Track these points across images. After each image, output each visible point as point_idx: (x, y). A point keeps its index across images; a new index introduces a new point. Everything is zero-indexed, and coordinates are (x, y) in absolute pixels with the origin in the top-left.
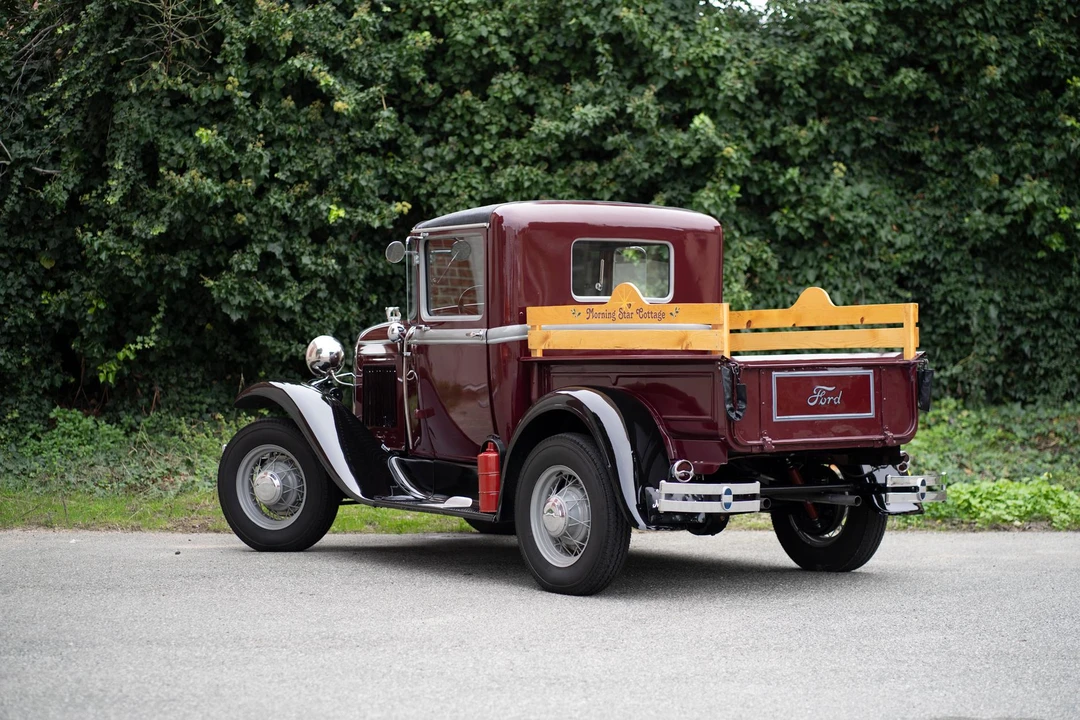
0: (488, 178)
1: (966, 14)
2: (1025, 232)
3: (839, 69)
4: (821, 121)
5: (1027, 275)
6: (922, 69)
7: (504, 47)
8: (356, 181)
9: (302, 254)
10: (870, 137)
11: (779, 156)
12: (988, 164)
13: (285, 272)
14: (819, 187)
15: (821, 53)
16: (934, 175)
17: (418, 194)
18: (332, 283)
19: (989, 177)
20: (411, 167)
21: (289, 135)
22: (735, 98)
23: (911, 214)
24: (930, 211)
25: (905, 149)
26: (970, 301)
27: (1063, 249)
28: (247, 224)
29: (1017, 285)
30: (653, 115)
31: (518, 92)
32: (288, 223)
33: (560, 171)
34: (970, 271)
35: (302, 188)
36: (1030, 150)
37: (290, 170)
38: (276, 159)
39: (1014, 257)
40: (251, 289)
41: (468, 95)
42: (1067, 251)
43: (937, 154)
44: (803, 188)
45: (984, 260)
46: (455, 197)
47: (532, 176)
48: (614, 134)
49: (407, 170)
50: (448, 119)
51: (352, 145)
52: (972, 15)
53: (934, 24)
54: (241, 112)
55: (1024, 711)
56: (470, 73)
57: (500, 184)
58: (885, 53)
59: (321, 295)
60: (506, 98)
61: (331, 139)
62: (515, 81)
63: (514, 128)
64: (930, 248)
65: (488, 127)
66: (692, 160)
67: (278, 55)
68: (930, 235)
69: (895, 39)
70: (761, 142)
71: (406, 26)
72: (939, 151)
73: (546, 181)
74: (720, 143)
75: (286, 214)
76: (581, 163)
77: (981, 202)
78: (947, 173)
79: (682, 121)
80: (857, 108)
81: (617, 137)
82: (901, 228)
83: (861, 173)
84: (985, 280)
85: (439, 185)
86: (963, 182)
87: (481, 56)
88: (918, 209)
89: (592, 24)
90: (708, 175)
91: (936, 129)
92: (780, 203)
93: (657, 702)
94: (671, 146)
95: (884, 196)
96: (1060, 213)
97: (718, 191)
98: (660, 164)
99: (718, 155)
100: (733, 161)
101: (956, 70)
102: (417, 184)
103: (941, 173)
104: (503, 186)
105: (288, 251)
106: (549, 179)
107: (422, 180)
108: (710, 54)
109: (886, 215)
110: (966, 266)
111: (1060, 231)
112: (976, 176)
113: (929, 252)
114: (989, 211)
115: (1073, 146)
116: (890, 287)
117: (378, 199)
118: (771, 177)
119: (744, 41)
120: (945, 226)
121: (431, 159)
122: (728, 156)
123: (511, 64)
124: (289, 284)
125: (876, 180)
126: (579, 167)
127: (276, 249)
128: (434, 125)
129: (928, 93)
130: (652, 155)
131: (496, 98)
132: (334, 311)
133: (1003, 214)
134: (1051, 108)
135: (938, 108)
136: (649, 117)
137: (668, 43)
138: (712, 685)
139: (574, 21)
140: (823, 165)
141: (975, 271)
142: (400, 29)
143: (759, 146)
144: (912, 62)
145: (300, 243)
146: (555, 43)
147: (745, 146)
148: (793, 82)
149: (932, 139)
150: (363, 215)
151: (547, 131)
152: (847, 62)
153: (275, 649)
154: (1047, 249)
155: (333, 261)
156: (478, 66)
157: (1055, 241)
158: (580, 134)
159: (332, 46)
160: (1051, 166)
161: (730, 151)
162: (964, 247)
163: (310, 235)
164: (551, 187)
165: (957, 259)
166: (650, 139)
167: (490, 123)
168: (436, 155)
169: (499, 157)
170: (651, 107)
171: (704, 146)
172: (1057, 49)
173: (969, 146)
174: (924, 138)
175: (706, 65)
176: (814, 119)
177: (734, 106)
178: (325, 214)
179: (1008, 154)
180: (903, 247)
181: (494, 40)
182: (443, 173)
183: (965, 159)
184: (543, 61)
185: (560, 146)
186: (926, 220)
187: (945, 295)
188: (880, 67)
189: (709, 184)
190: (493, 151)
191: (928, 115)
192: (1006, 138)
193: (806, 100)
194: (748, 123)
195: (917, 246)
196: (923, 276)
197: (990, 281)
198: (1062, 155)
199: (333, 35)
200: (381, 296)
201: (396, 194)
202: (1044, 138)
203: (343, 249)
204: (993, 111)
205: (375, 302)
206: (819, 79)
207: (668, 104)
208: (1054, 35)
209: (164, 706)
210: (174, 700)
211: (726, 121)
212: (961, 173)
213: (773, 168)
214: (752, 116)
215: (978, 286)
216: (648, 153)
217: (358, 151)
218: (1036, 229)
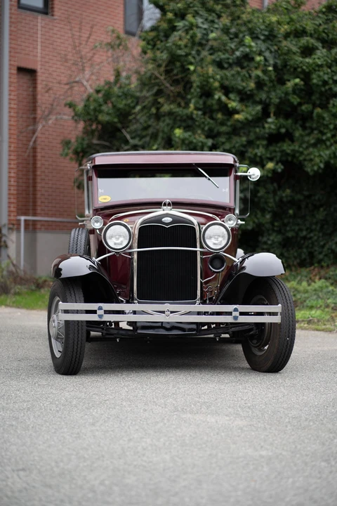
41: (319, 110)
54: (197, 121)
87: (326, 90)
167: (330, 124)
181: (331, 82)
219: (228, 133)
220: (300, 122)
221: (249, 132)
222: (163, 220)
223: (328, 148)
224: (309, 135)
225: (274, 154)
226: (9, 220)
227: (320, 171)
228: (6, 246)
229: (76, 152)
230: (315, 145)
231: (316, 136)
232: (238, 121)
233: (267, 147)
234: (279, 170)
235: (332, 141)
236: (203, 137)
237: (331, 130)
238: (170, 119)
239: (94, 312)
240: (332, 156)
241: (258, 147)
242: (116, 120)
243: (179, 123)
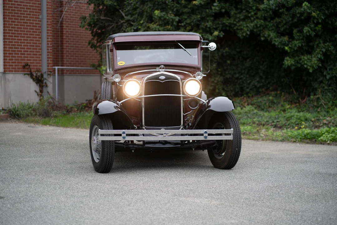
8: (207, 25)
33: (272, 21)
48: (281, 9)
51: (206, 14)
54: (169, 5)
66: (304, 17)
70: (330, 11)
73: (265, 24)
90: (308, 22)
94: (297, 13)
97: (310, 27)
99: (311, 15)
100: (316, 17)
104: (253, 26)
122: (314, 16)
161: (314, 14)
164: (268, 26)
167: (253, 6)
171: (307, 12)
189: (308, 25)
190: (255, 15)
219: (188, 13)
220: (234, 5)
221: (202, 12)
222: (160, 77)
223: (252, 22)
224: (240, 13)
225: (218, 26)
226: (48, 69)
227: (247, 36)
228: (47, 86)
229: (90, 25)
230: (243, 20)
231: (244, 14)
232: (195, 5)
233: (213, 21)
234: (222, 36)
235: (255, 17)
236: (173, 15)
237: (254, 10)
238: (151, 4)
239: (120, 135)
240: (255, 27)
241: (208, 22)
242: (115, 4)
243: (157, 6)
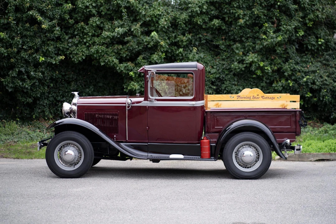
0: (88, 49)
1: (234, 3)
2: (250, 69)
3: (195, 19)
4: (189, 35)
5: (250, 82)
6: (220, 20)
7: (94, 9)
8: (48, 49)
9: (31, 71)
10: (204, 39)
11: (177, 45)
12: (239, 49)
13: (26, 77)
14: (189, 54)
15: (190, 14)
16: (223, 52)
17: (66, 53)
18: (40, 80)
19: (239, 53)
20: (64, 45)
21: (28, 35)
22: (164, 27)
23: (216, 63)
24: (222, 62)
25: (214, 43)
26: (233, 90)
27: (261, 75)
28: (14, 62)
29: (247, 85)
30: (139, 32)
31: (98, 23)
32: (27, 62)
33: (110, 48)
34: (233, 80)
35: (31, 51)
36: (252, 45)
37: (27, 46)
38: (23, 42)
39: (246, 77)
40: (15, 82)
41: (82, 23)
42: (262, 75)
43: (224, 45)
44: (184, 55)
45: (237, 77)
46: (78, 55)
47: (102, 49)
48: (127, 37)
49: (63, 46)
50: (76, 31)
51: (47, 38)
52: (235, 4)
53: (224, 6)
55: (259, 220)
56: (83, 17)
57: (92, 51)
58: (209, 14)
59: (36, 84)
60: (94, 25)
61: (40, 36)
62: (97, 19)
63: (96, 34)
64: (221, 73)
65: (88, 33)
66: (151, 45)
67: (25, 10)
68: (221, 70)
69: (212, 10)
70: (171, 40)
71: (64, 2)
72: (224, 44)
73: (106, 50)
74: (160, 41)
75: (26, 59)
76: (117, 45)
77: (237, 60)
78: (227, 51)
79: (148, 33)
80: (200, 31)
81: (128, 38)
82: (213, 67)
83: (201, 50)
84: (237, 83)
85: (73, 51)
86: (232, 54)
87: (87, 11)
88: (218, 61)
89: (121, 3)
90: (155, 50)
91: (224, 38)
92: (177, 59)
93: (152, 217)
94: (145, 41)
95: (208, 57)
96: (260, 64)
97: (159, 55)
98: (141, 46)
99: (159, 44)
100: (163, 46)
101: (230, 20)
102: (66, 50)
103: (225, 51)
104: (93, 52)
105: (27, 70)
106: (107, 50)
107: (68, 49)
108: (157, 13)
109: (208, 63)
110: (232, 79)
111: (260, 69)
112: (236, 52)
113: (221, 75)
114: (239, 63)
115: (265, 44)
116: (209, 85)
117: (54, 55)
118: (174, 51)
119: (167, 10)
120: (226, 67)
121: (70, 43)
123: (96, 14)
124: (27, 81)
125: (205, 52)
126: (116, 46)
127: (23, 70)
128: (72, 32)
129: (222, 27)
130: (139, 44)
131: (91, 24)
132: (40, 89)
133: (243, 64)
134: (258, 32)
135: (224, 31)
136: (138, 32)
137: (144, 10)
138: (167, 211)
139: (115, 2)
140: (190, 48)
141: (234, 81)
142: (62, 3)
143: (171, 41)
144: (217, 17)
145: (30, 68)
146: (109, 8)
147: (167, 41)
148: (181, 22)
149: (222, 41)
150: (50, 60)
151: (107, 35)
152: (198, 17)
153: (34, 199)
154: (256, 74)
155: (41, 74)
156: (85, 15)
157: (258, 72)
158: (117, 36)
159: (42, 8)
160: (258, 50)
161: (162, 43)
162: (231, 73)
163: (33, 66)
164: (107, 52)
165: (229, 77)
166: (138, 39)
168: (72, 41)
169: (91, 43)
170: (139, 29)
171: (155, 41)
172: (261, 14)
173: (234, 43)
174: (220, 40)
175: (156, 17)
176: (187, 34)
177: (164, 29)
178: (38, 59)
179: (245, 46)
180: (213, 73)
181: (91, 7)
182: (74, 47)
183: (232, 47)
184: (106, 14)
185: (110, 40)
186: (220, 65)
187: (225, 88)
188: (207, 19)
189: (156, 53)
190: (90, 41)
191: (222, 33)
192: (245, 41)
193: (185, 28)
194: (168, 35)
195: (217, 72)
196: (219, 82)
197: (239, 84)
198: (261, 47)
199: (42, 4)
200: (54, 84)
201: (60, 53)
202: (256, 41)
203: (43, 70)
204: (241, 33)
205: (52, 86)
206: (189, 22)
207: (144, 28)
208: (260, 10)
209: (5, 217)
210: (7, 215)
211: (161, 34)
212: (231, 51)
213: (175, 48)
214: (169, 32)
215: (235, 85)
216: (137, 43)
217: (48, 40)
218: (253, 68)
224: (72, 38)
227: (82, 61)
231: (78, 39)
237: (89, 36)
240: (95, 52)
